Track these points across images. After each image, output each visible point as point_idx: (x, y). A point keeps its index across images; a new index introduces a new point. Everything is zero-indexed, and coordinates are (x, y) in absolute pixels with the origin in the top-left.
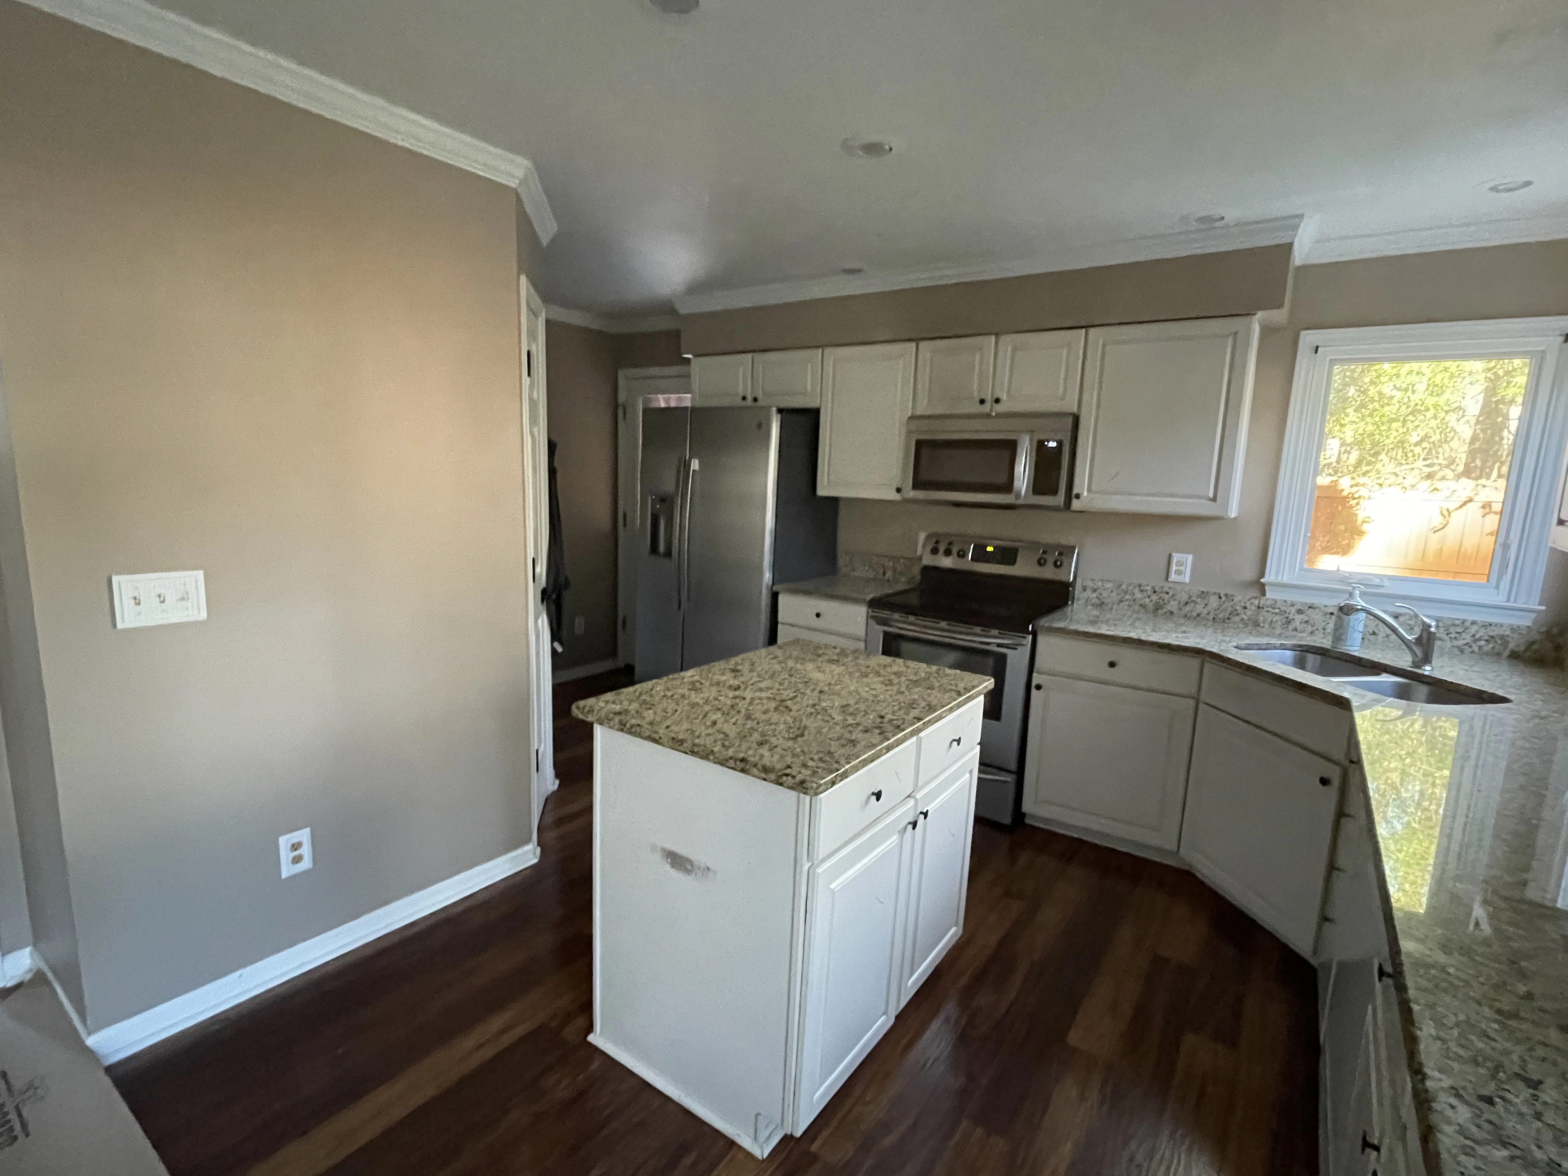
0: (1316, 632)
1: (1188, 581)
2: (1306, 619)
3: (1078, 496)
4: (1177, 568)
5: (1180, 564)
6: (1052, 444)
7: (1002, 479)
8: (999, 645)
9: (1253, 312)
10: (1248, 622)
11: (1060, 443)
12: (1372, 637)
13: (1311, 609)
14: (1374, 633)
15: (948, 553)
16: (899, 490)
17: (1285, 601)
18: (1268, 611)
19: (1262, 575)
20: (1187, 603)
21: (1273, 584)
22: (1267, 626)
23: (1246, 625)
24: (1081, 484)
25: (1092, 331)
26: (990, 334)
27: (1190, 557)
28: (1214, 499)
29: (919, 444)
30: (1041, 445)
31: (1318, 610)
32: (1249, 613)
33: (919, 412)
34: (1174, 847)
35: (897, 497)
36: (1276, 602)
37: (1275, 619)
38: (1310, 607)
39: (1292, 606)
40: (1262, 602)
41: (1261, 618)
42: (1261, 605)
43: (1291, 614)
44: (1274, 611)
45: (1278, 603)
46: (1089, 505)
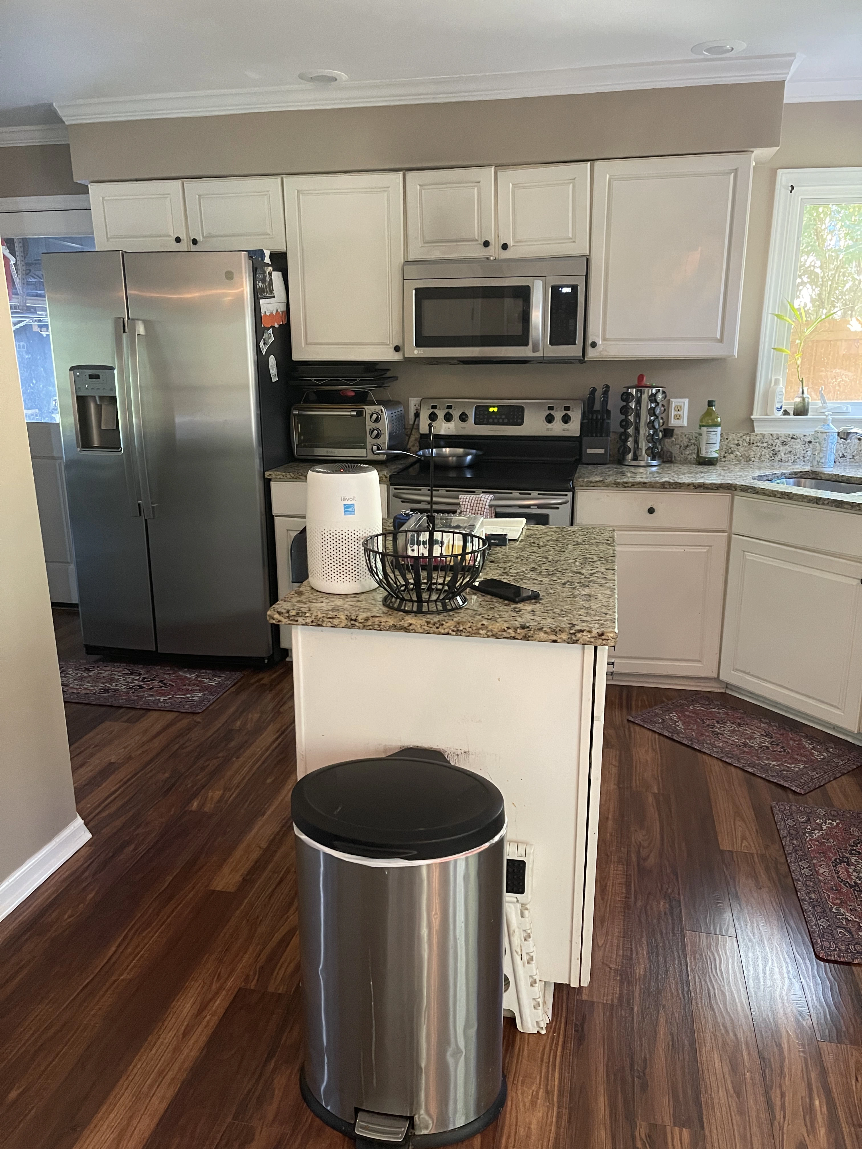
0: (798, 460)
1: (686, 425)
2: (789, 449)
3: (594, 345)
4: (676, 413)
5: (679, 408)
6: (566, 290)
7: (517, 330)
8: (539, 506)
9: (752, 149)
10: (741, 458)
11: (575, 288)
12: (841, 460)
13: (793, 440)
14: (843, 456)
15: (448, 418)
16: (397, 349)
17: (771, 435)
18: (757, 446)
19: (752, 414)
20: (687, 446)
21: (759, 420)
22: (757, 460)
23: (739, 461)
24: (595, 333)
25: (597, 164)
26: (490, 166)
27: (686, 401)
28: (721, 340)
29: (422, 294)
30: (556, 290)
31: (798, 440)
32: (741, 449)
33: (411, 257)
34: (715, 675)
35: (396, 357)
36: (764, 437)
37: (763, 453)
38: (792, 438)
39: (778, 438)
40: (752, 438)
41: (752, 453)
42: (751, 441)
43: (777, 446)
44: (762, 445)
45: (766, 437)
46: (605, 354)
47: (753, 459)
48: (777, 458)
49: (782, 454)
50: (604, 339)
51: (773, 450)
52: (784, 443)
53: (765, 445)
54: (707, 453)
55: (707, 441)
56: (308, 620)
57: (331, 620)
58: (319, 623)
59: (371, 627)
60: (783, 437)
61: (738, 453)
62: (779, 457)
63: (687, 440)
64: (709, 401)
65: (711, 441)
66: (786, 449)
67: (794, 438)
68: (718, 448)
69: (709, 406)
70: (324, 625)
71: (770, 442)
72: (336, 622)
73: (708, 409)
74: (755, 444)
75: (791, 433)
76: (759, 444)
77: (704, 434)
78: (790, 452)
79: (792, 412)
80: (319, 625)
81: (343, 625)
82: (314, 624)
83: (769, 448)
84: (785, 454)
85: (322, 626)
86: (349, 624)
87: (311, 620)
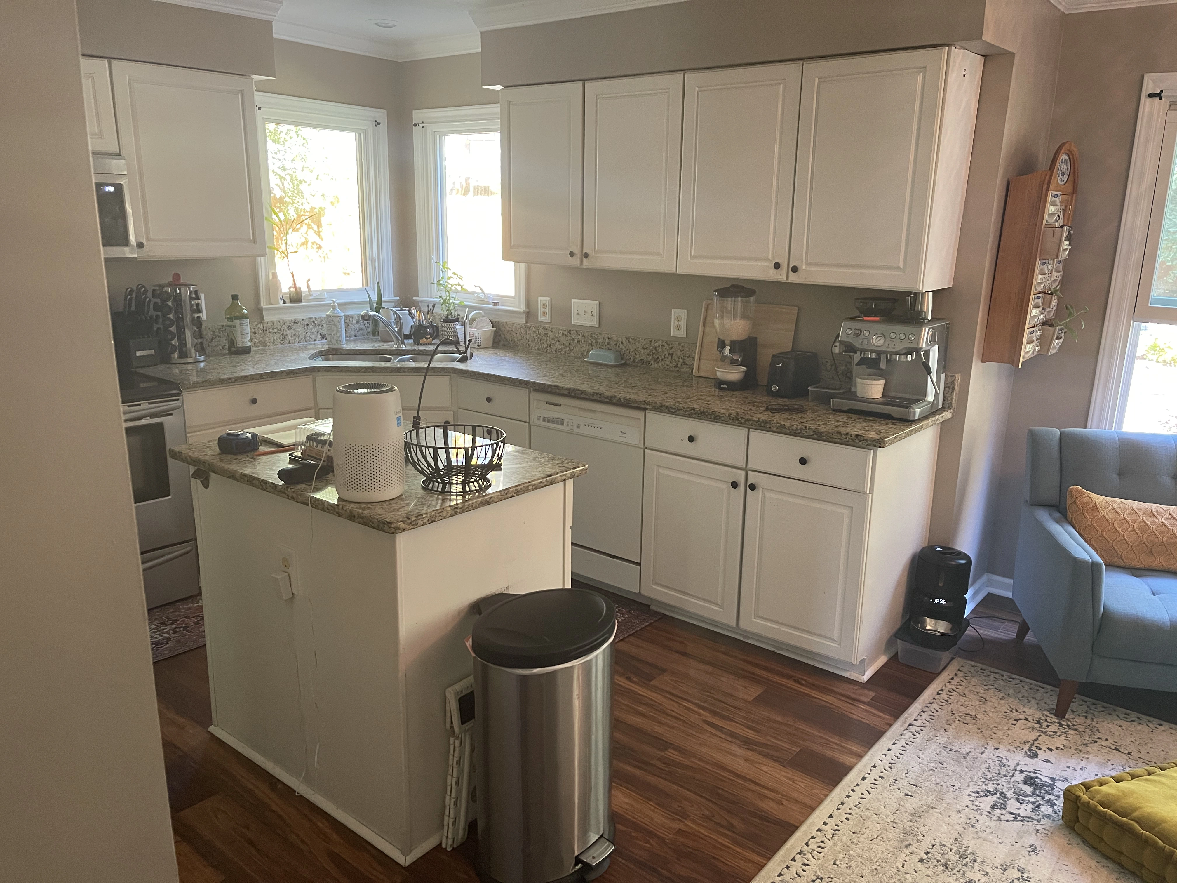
1: (206, 319)
2: (294, 333)
3: (141, 245)
6: (109, 189)
8: (153, 416)
11: (118, 187)
17: (279, 321)
19: (260, 304)
21: (266, 309)
22: (271, 344)
24: (139, 233)
27: (202, 296)
28: (254, 241)
31: (300, 324)
32: (258, 336)
36: (273, 324)
37: (275, 338)
38: (294, 323)
39: (284, 324)
40: (265, 325)
41: (267, 339)
42: (265, 328)
43: (285, 331)
44: (274, 331)
45: (275, 324)
46: (151, 254)
47: (268, 344)
48: (286, 341)
49: (290, 337)
50: (148, 240)
51: (283, 334)
52: (289, 328)
53: (276, 330)
54: (243, 343)
55: (241, 332)
56: (426, 521)
57: (441, 514)
58: (433, 519)
59: (467, 510)
60: (288, 322)
61: (256, 340)
62: (288, 339)
63: (211, 333)
64: (232, 296)
65: (245, 332)
66: (292, 333)
67: (296, 323)
68: (250, 338)
69: (233, 299)
70: (436, 520)
71: (279, 327)
72: (444, 514)
73: (233, 303)
74: (268, 331)
75: (293, 318)
76: (271, 330)
77: (238, 326)
78: (295, 335)
79: (287, 300)
80: (432, 522)
81: (449, 515)
82: (429, 522)
83: (278, 333)
84: (291, 337)
85: (434, 521)
86: (453, 512)
87: (427, 519)
